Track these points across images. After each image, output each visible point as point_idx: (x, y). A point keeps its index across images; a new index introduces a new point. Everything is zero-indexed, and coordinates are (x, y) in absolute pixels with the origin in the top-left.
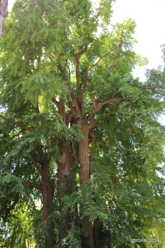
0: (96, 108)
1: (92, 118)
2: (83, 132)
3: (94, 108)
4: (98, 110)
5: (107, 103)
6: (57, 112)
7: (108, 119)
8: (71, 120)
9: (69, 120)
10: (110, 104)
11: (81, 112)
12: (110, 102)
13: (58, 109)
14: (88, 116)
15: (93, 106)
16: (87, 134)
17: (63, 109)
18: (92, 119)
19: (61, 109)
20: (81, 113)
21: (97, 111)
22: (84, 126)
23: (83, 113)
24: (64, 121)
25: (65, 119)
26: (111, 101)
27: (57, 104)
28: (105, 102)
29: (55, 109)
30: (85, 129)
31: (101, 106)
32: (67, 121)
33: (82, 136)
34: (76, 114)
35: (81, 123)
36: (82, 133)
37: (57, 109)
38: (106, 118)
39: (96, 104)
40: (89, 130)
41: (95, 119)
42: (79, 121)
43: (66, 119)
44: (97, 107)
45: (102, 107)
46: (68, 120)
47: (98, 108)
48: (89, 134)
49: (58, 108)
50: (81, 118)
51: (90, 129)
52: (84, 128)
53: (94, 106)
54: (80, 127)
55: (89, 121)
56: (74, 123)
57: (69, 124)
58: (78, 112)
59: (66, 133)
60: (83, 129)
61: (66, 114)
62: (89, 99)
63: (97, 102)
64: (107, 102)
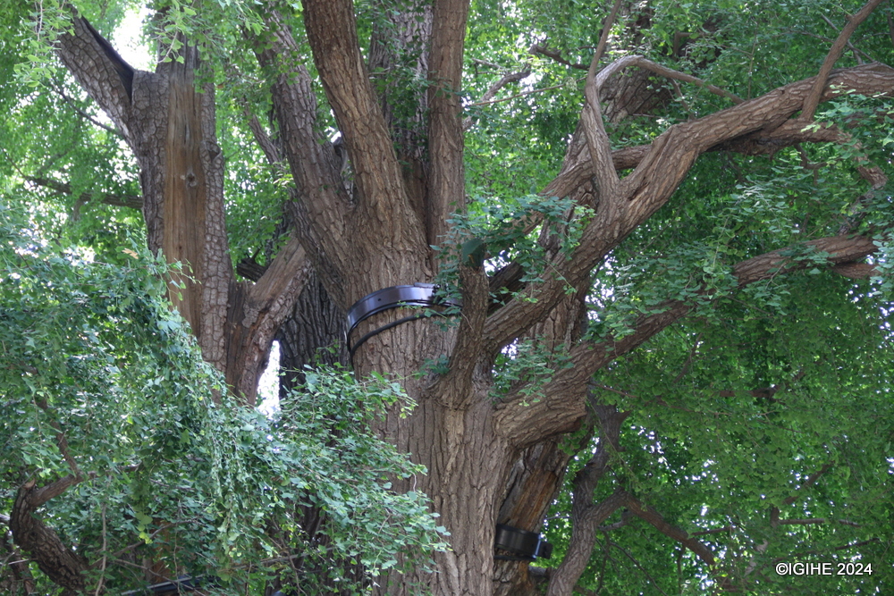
0: (610, 179)
1: (557, 296)
2: (437, 472)
3: (592, 178)
4: (637, 206)
5: (756, 123)
6: (124, 198)
7: (762, 323)
8: (300, 306)
9: (266, 310)
10: (796, 142)
11: (429, 226)
12: (794, 114)
13: (133, 162)
14: (511, 279)
15: (582, 157)
16: (487, 496)
17: (199, 168)
18: (556, 316)
19: (171, 171)
20: (419, 236)
21: (621, 220)
22: (448, 397)
23: (451, 235)
24: (197, 330)
25: (216, 297)
26: (809, 105)
27: (127, 101)
28: (731, 113)
29: (104, 161)
30: (464, 444)
31: (683, 159)
32: (247, 323)
33: (425, 521)
34: (361, 250)
35: (417, 364)
36: (426, 486)
37: (125, 165)
38: (733, 308)
39: (616, 134)
40: (515, 450)
41: (593, 316)
42: (386, 337)
43: (237, 298)
44: (622, 167)
45: (690, 171)
46: (252, 315)
47: (633, 177)
48: (504, 500)
49: (142, 151)
50: (423, 293)
51: (531, 444)
52: (455, 427)
53: (591, 150)
54: (394, 410)
55: (520, 335)
56: (330, 360)
57: (263, 364)
58: (383, 214)
59: (222, 474)
60: (443, 430)
61: (236, 230)
62: (537, 62)
63: (625, 102)
64: (764, 106)
